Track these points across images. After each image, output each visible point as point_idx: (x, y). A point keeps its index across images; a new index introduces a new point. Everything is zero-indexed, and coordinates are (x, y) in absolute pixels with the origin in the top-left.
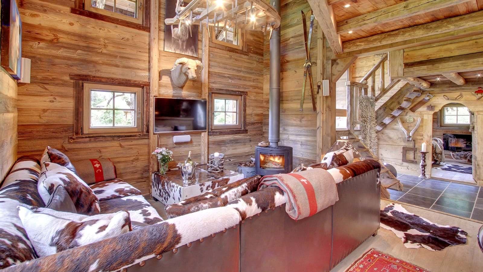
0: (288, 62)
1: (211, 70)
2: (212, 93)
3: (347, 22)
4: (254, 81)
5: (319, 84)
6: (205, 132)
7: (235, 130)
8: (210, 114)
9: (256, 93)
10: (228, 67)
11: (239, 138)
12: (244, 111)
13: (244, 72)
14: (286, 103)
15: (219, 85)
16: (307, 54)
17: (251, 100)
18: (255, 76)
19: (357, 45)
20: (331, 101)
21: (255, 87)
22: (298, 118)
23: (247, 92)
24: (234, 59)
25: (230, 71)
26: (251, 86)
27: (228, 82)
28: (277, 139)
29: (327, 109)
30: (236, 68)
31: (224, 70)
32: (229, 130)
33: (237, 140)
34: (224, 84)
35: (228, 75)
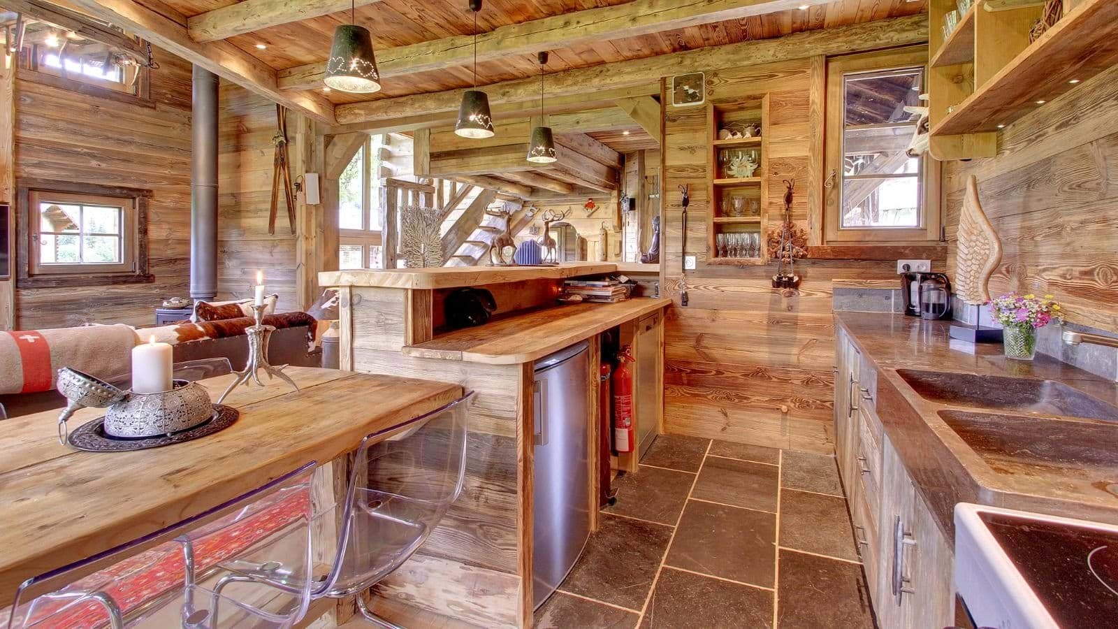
0: (249, 131)
1: (23, 134)
2: (31, 189)
3: (290, 72)
4: (172, 165)
5: (299, 181)
6: (7, 279)
7: (110, 275)
8: (24, 239)
9: (181, 193)
10: (86, 130)
11: (126, 293)
12: (140, 232)
13: (140, 145)
14: (245, 217)
15: (55, 172)
16: (279, 120)
17: (166, 208)
18: (177, 156)
19: (356, 114)
20: (324, 213)
21: (175, 181)
22: (265, 247)
23: (150, 191)
24: (106, 113)
25: (92, 140)
26: (164, 178)
27: (90, 165)
28: (210, 291)
29: (318, 230)
30: (116, 136)
31: (72, 136)
32: (91, 276)
33: (120, 298)
34: (72, 170)
35: (85, 150)
